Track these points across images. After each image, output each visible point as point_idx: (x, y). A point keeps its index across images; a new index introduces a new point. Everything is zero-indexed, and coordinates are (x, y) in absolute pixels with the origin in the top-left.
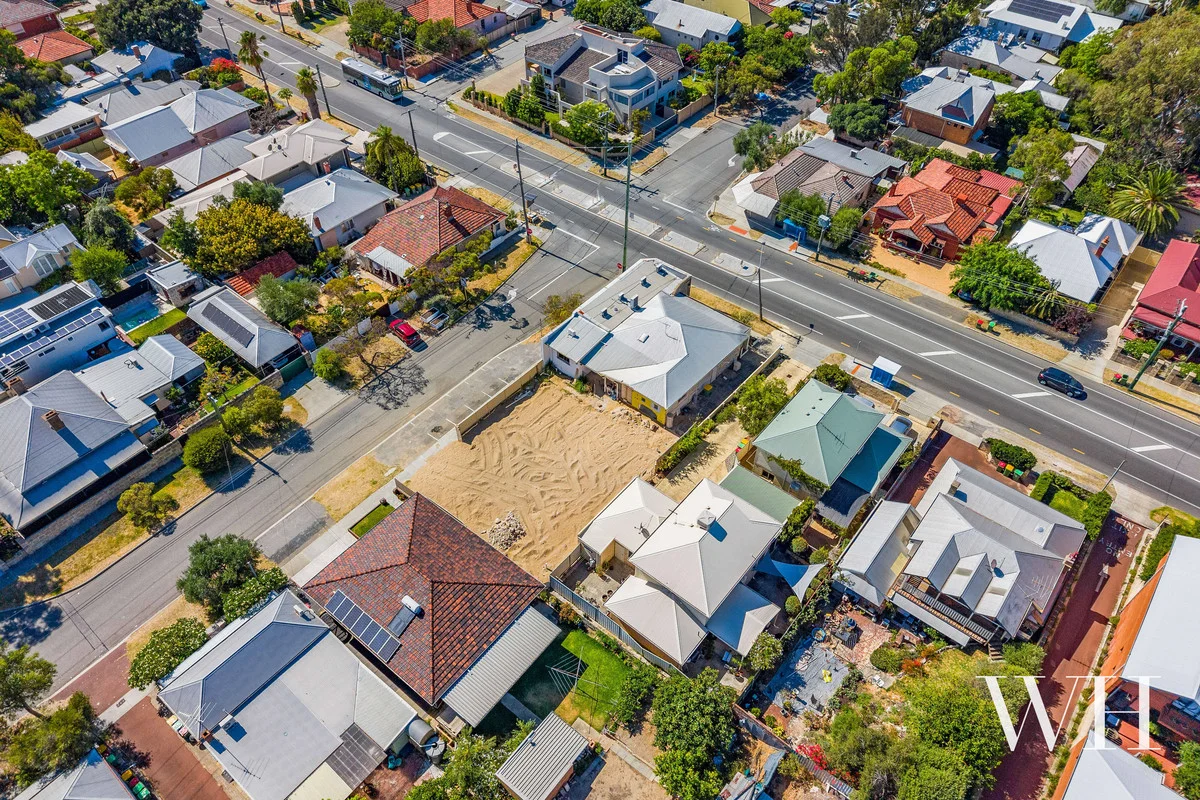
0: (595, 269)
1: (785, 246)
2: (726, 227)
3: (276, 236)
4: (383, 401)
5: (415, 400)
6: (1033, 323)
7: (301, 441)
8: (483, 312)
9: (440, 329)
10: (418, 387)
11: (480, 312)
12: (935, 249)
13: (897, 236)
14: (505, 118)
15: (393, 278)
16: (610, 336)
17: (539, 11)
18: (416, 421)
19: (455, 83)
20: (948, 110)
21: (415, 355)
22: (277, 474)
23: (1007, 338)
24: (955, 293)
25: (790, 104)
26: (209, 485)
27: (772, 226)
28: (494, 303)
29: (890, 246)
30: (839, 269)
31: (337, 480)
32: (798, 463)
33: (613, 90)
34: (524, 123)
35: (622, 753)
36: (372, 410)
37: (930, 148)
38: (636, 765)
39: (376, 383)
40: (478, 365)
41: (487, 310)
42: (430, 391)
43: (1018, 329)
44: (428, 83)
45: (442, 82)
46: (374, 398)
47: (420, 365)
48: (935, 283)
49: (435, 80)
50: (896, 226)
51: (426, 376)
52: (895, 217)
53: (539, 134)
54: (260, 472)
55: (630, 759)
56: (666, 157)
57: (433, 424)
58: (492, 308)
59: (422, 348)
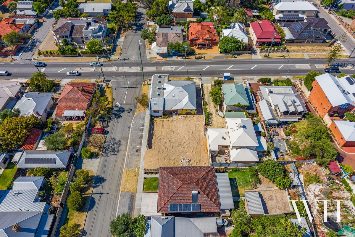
0: (135, 86)
1: (175, 58)
2: (156, 60)
3: (30, 124)
4: (112, 153)
5: (121, 147)
6: (241, 52)
7: (99, 180)
8: (115, 113)
9: (107, 124)
10: (119, 143)
11: (114, 114)
12: (210, 44)
13: (199, 45)
14: (60, 56)
15: (78, 118)
16: (164, 99)
17: (38, 20)
18: (128, 152)
19: (30, 52)
20: (185, 10)
21: (108, 136)
22: (103, 193)
23: (239, 58)
24: (221, 52)
25: (140, 22)
26: (83, 212)
27: (168, 55)
28: (115, 109)
29: (198, 48)
30: (192, 58)
31: (123, 182)
32: (239, 103)
33: (95, 35)
34: (69, 55)
35: (263, 190)
36: (112, 158)
37: (186, 21)
38: (268, 189)
39: (104, 150)
40: (129, 128)
41: (116, 112)
42: (123, 142)
43: (239, 54)
44: (20, 55)
45: (24, 53)
46: (109, 154)
47: (112, 137)
48: (214, 52)
49: (21, 54)
50: (198, 42)
51: (117, 139)
52: (196, 40)
53: (77, 57)
54: (96, 198)
55: (265, 189)
56: (121, 49)
57: (134, 150)
58: (116, 111)
59: (108, 132)
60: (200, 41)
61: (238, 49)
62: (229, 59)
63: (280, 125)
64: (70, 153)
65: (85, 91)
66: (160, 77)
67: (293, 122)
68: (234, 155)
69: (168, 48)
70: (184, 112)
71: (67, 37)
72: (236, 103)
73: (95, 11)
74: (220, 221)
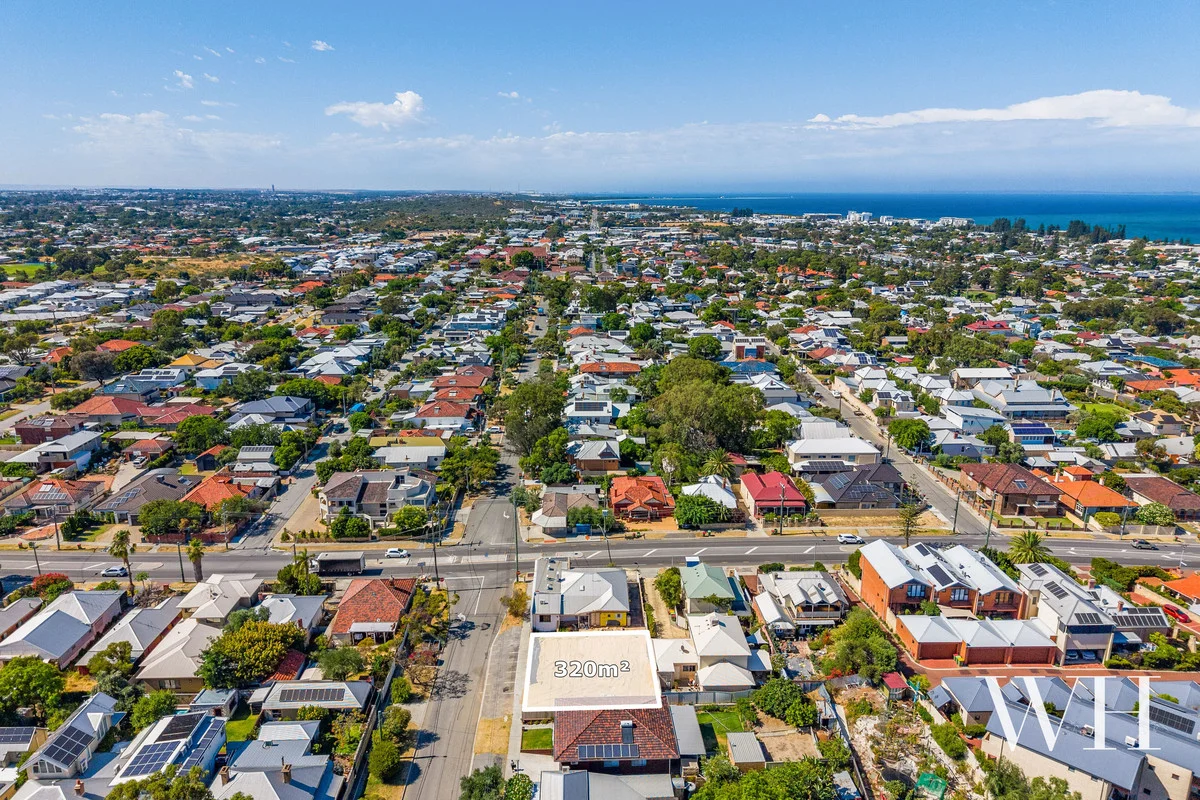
0: (496, 586)
1: (582, 538)
2: (543, 542)
3: (288, 637)
4: (453, 695)
5: (469, 686)
6: (723, 525)
7: (427, 738)
8: (455, 631)
9: (441, 649)
10: (465, 679)
11: (453, 632)
12: (658, 513)
13: (633, 513)
14: (332, 541)
15: (379, 638)
16: (562, 596)
17: (280, 480)
18: (487, 693)
19: (262, 536)
20: (603, 455)
21: (440, 668)
22: (435, 757)
23: (718, 535)
24: (680, 527)
25: (504, 482)
26: (397, 784)
27: (568, 532)
28: (456, 625)
29: (632, 520)
30: (618, 538)
31: (479, 738)
32: (714, 595)
33: (410, 499)
34: (354, 539)
35: (766, 735)
36: (449, 703)
37: (604, 476)
38: (776, 734)
39: (435, 690)
40: (487, 654)
42: (474, 677)
43: (719, 530)
44: (240, 542)
45: (250, 538)
46: (445, 697)
47: (451, 670)
48: (669, 527)
49: (243, 539)
50: (630, 508)
51: (462, 672)
52: (626, 505)
53: (367, 541)
54: (422, 764)
55: (771, 734)
56: (465, 528)
57: (501, 688)
58: (458, 627)
59: (441, 663)
60: (636, 506)
61: (715, 519)
62: (698, 538)
63: (799, 634)
64: (370, 686)
65: (396, 589)
66: (552, 561)
67: (824, 626)
68: (706, 676)
69: (567, 519)
70: (604, 620)
71: (350, 503)
72: (708, 596)
73: (409, 461)
74: (679, 782)
